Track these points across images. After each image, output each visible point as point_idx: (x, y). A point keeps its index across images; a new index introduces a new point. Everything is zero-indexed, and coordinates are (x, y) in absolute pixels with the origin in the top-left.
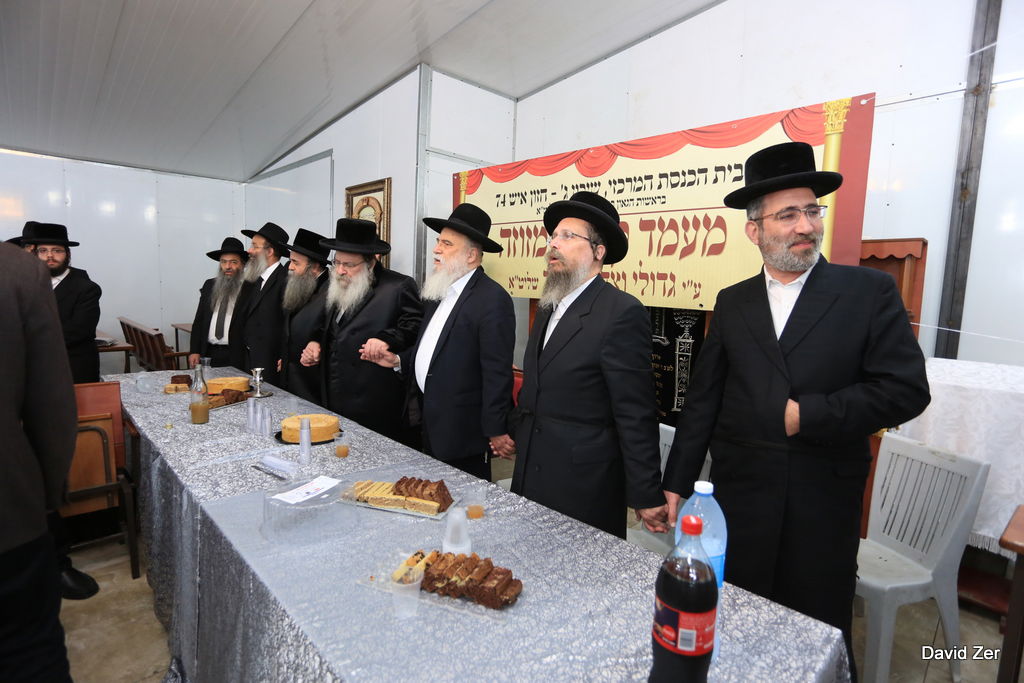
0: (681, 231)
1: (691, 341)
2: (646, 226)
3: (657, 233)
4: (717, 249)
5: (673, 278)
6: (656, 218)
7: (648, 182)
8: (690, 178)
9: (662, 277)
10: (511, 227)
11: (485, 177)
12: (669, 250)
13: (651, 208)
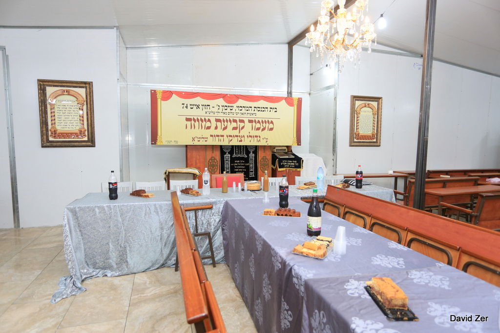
0: (261, 124)
1: (253, 155)
2: (250, 121)
3: (254, 124)
4: (271, 129)
5: (260, 137)
6: (253, 119)
7: (250, 109)
8: (263, 109)
9: (256, 136)
10: (192, 118)
11: (173, 95)
12: (258, 129)
13: (251, 116)
